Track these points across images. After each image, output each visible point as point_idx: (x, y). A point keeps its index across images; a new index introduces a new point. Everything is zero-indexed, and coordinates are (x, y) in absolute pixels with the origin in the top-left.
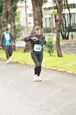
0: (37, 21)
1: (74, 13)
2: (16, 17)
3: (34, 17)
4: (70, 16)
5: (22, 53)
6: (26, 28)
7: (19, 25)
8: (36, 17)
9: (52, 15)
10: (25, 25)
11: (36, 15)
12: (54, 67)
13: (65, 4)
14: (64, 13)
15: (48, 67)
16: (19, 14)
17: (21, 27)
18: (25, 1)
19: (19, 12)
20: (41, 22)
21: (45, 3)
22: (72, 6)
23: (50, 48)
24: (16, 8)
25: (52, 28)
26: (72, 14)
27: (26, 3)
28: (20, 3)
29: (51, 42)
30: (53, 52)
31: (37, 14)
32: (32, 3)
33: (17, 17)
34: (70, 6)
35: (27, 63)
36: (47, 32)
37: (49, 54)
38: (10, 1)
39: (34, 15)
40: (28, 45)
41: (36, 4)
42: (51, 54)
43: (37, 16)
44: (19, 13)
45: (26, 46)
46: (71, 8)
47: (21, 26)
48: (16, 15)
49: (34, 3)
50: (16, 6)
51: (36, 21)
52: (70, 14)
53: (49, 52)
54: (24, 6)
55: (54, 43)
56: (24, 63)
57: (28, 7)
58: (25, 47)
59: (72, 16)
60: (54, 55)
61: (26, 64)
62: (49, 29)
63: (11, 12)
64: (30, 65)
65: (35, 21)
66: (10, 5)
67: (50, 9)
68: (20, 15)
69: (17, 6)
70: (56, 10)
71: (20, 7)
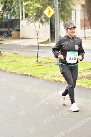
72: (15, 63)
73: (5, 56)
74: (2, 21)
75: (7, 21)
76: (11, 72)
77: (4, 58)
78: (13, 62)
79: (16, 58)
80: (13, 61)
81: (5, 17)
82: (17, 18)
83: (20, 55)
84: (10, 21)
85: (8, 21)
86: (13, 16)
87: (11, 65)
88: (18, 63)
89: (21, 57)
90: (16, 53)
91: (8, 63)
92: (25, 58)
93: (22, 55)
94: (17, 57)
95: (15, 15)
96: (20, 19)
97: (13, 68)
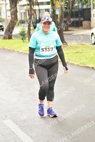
0: (13, 15)
1: (43, 9)
4: (40, 11)
5: (2, 40)
6: (6, 20)
9: (26, 10)
10: (5, 18)
12: (25, 51)
13: (35, 2)
14: (35, 9)
15: (21, 51)
20: (16, 16)
21: (20, 2)
22: (42, 4)
23: (23, 36)
25: (26, 20)
26: (41, 9)
27: (6, 1)
29: (24, 32)
30: (26, 39)
32: (10, 2)
34: (40, 4)
35: (5, 48)
36: (22, 23)
37: (22, 41)
42: (24, 41)
46: (41, 5)
52: (39, 10)
53: (23, 39)
54: (5, 3)
55: (26, 32)
57: (7, 4)
59: (41, 11)
60: (26, 42)
62: (24, 21)
64: (7, 49)
67: (24, 5)
70: (29, 7)
72: (79, 55)
73: (71, 48)
74: (72, 10)
75: (77, 10)
76: (73, 64)
77: (69, 49)
78: (77, 54)
79: (82, 49)
80: (77, 52)
81: (76, 7)
82: (89, 7)
83: (86, 46)
84: (81, 10)
85: (79, 10)
86: (84, 5)
87: (75, 56)
88: (83, 54)
89: (87, 48)
90: (83, 44)
91: (71, 55)
92: (91, 49)
93: (89, 46)
94: (84, 48)
95: (87, 4)
96: (91, 8)
97: (76, 60)
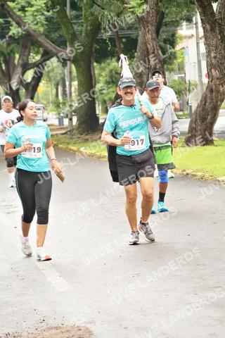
2: (175, 61)
3: (207, 62)
7: (183, 79)
8: (213, 61)
11: (213, 55)
16: (182, 54)
17: (187, 85)
18: (196, 24)
19: (183, 48)
24: (174, 39)
28: (187, 29)
31: (216, 53)
33: (179, 60)
38: (152, 25)
39: (207, 57)
40: (195, 129)
41: (212, 29)
43: (215, 57)
44: (183, 51)
45: (189, 130)
47: (187, 82)
48: (175, 58)
49: (208, 27)
50: (173, 35)
51: (213, 70)
56: (180, 171)
58: (189, 133)
61: (185, 173)
63: (154, 50)
65: (211, 70)
66: (152, 34)
68: (186, 57)
69: (176, 36)
71: (185, 37)
